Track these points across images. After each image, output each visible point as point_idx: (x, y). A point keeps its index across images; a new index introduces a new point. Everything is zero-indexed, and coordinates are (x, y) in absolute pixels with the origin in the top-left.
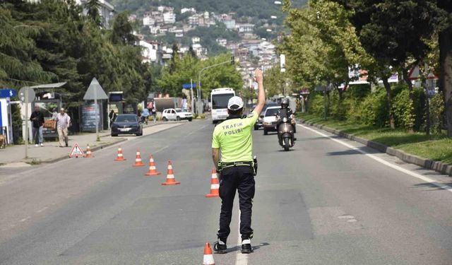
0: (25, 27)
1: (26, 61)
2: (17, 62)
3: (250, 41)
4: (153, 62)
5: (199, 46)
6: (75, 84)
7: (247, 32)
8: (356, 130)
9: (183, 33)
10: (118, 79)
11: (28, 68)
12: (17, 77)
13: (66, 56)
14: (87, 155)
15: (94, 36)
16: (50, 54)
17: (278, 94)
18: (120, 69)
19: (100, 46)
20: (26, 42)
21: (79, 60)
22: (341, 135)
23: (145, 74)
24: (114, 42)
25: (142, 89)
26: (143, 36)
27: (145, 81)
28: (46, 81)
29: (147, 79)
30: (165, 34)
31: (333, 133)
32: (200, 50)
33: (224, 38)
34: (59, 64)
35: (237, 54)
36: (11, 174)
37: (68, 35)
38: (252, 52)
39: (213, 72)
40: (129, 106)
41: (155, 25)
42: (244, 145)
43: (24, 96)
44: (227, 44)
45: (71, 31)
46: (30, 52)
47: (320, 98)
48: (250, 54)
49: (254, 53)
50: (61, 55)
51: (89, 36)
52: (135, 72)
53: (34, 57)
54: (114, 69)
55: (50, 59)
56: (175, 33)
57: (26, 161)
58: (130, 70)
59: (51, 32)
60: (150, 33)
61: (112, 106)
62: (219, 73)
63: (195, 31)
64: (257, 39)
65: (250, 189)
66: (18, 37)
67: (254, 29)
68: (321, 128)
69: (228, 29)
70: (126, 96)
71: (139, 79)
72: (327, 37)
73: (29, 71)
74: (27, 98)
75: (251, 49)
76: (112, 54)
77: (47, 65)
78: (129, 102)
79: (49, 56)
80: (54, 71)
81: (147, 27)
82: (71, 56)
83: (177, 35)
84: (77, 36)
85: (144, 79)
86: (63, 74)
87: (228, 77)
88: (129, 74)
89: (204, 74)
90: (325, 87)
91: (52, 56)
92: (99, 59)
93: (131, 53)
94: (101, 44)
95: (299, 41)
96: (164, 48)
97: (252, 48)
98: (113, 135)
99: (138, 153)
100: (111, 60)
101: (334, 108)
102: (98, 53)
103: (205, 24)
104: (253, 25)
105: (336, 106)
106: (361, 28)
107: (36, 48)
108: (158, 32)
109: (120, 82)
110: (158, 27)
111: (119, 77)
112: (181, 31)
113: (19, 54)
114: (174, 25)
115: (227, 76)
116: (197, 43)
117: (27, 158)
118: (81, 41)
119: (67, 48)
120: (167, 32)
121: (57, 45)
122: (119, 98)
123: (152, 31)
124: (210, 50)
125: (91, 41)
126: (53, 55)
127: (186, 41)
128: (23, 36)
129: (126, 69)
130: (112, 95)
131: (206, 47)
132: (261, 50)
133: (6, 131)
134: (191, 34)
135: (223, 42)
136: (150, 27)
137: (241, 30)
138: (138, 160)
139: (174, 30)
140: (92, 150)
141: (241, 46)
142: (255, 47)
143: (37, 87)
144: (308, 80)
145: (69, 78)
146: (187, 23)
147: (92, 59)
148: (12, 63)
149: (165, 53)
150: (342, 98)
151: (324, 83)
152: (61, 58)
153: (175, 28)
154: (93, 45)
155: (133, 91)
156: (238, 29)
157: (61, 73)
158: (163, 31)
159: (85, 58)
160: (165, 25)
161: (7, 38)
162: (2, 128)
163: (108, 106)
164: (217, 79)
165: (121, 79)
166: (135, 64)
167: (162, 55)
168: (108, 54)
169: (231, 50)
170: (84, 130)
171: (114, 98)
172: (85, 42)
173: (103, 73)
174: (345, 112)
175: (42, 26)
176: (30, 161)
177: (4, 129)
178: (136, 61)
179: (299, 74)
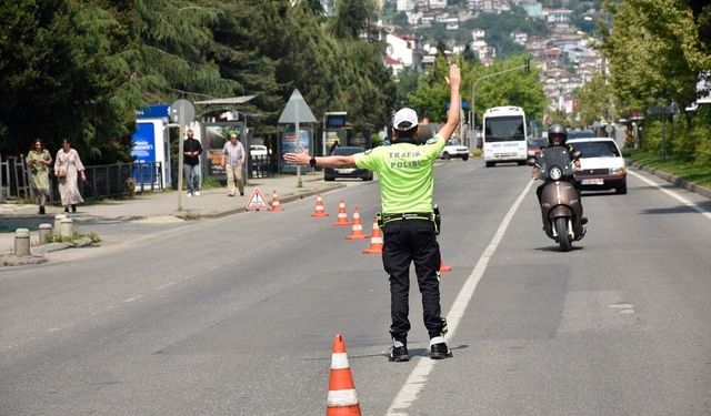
0: (195, 10)
1: (196, 62)
2: (181, 64)
3: (564, 37)
4: (407, 68)
5: (483, 43)
6: (271, 99)
7: (559, 22)
8: (701, 176)
9: (459, 23)
10: (341, 93)
11: (198, 73)
12: (181, 87)
13: (260, 55)
14: (274, 207)
15: (303, 25)
16: (234, 51)
17: (599, 120)
18: (346, 77)
19: (312, 40)
20: (197, 32)
21: (278, 62)
22: (679, 185)
23: (387, 85)
24: (340, 35)
25: (380, 109)
26: (393, 28)
27: (386, 97)
28: (225, 94)
29: (390, 94)
30: (430, 26)
31: (669, 180)
32: (485, 51)
33: (523, 31)
34: (247, 67)
35: (542, 57)
36: (147, 233)
37: (263, 22)
38: (567, 53)
39: (501, 84)
40: (359, 134)
41: (416, 10)
42: (421, 186)
43: (178, 114)
44: (528, 41)
45: (269, 17)
46: (204, 49)
47: (659, 127)
48: (564, 57)
49: (570, 56)
50: (252, 53)
51: (296, 24)
52: (369, 83)
53: (210, 56)
54: (336, 78)
55: (234, 58)
56: (445, 24)
57: (178, 214)
58: (361, 79)
59: (237, 19)
60: (407, 24)
61: (331, 134)
62: (510, 86)
63: (478, 20)
64: (575, 33)
65: (432, 257)
66: (185, 26)
67: (571, 18)
68: (653, 173)
69: (531, 18)
70: (353, 120)
71: (374, 94)
72: (658, 27)
73: (199, 78)
74: (182, 117)
75: (566, 50)
76: (335, 53)
77: (228, 68)
78: (357, 129)
79: (232, 55)
80: (239, 79)
81: (403, 13)
82: (268, 56)
83: (449, 27)
84: (277, 25)
85: (385, 93)
86: (254, 83)
87: (523, 93)
88: (360, 85)
89: (483, 88)
90: (665, 109)
91: (236, 55)
92: (311, 61)
93: (365, 53)
94: (316, 39)
95: (627, 35)
96: (427, 47)
97: (568, 47)
98: (326, 179)
99: (342, 205)
100: (330, 63)
101: (679, 141)
102: (308, 51)
103: (493, 9)
104: (570, 11)
105: (682, 138)
106: (700, 11)
107: (212, 42)
108: (420, 21)
109: (345, 97)
110: (420, 14)
111: (343, 90)
112: (456, 20)
113: (186, 51)
114: (444, 10)
115: (522, 91)
116: (480, 39)
117: (180, 209)
118: (283, 33)
119: (261, 42)
120: (433, 22)
121: (245, 38)
122: (340, 122)
123: (410, 21)
124: (500, 50)
125: (298, 32)
126: (238, 53)
127: (463, 36)
128: (194, 25)
129: (355, 77)
130: (330, 117)
131: (493, 46)
132: (581, 51)
133: (160, 169)
134: (470, 25)
135: (520, 38)
136: (407, 14)
137: (551, 19)
138: (341, 216)
139: (444, 18)
140: (281, 201)
141: (550, 45)
142: (572, 47)
143: (210, 102)
144: (639, 97)
145: (262, 90)
146: (465, 8)
147: (300, 61)
148: (173, 65)
149: (427, 54)
150: (691, 127)
151: (662, 102)
152: (251, 58)
153: (446, 15)
154: (301, 39)
155: (365, 112)
156: (546, 17)
157: (250, 82)
158: (427, 20)
159: (289, 59)
160: (431, 10)
161: (169, 26)
162: (154, 163)
163: (324, 134)
164: (505, 95)
165: (346, 93)
166: (372, 70)
167: (422, 58)
168: (326, 54)
169: (533, 50)
170: (285, 170)
171: (333, 122)
172: (288, 34)
173: (316, 83)
174: (694, 148)
175: (222, 9)
176: (183, 214)
177: (158, 165)
178: (372, 65)
179: (625, 87)
